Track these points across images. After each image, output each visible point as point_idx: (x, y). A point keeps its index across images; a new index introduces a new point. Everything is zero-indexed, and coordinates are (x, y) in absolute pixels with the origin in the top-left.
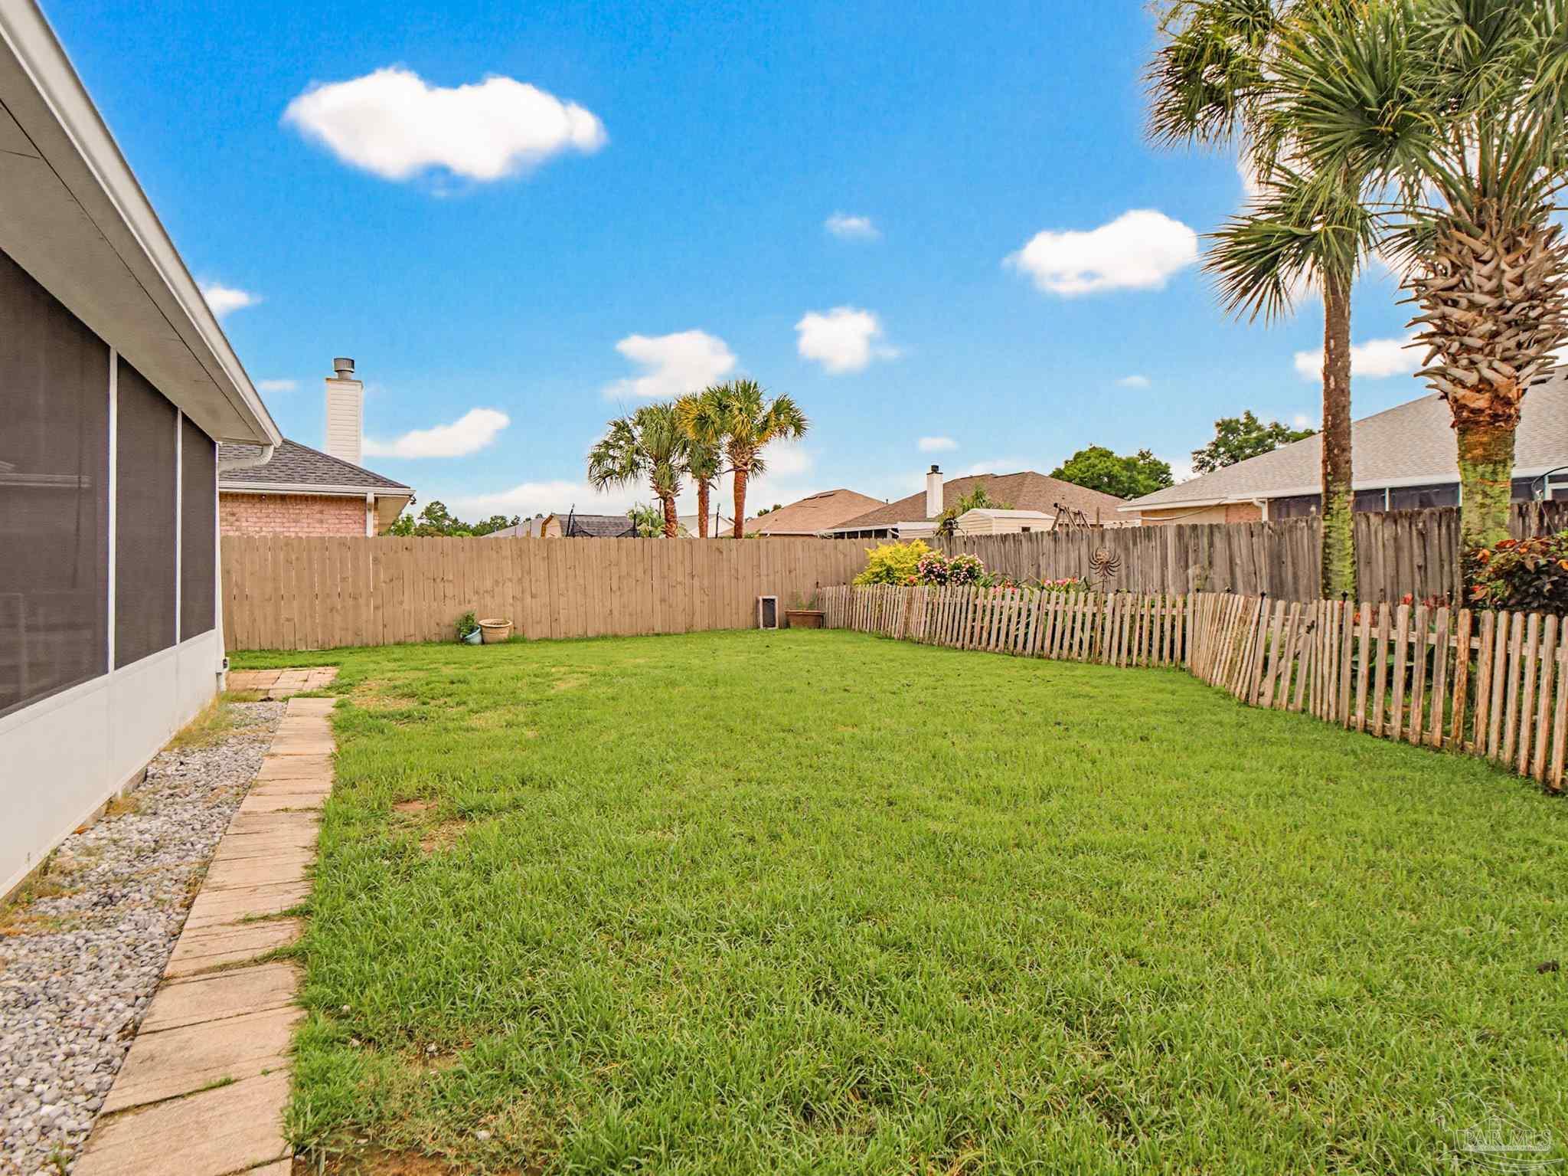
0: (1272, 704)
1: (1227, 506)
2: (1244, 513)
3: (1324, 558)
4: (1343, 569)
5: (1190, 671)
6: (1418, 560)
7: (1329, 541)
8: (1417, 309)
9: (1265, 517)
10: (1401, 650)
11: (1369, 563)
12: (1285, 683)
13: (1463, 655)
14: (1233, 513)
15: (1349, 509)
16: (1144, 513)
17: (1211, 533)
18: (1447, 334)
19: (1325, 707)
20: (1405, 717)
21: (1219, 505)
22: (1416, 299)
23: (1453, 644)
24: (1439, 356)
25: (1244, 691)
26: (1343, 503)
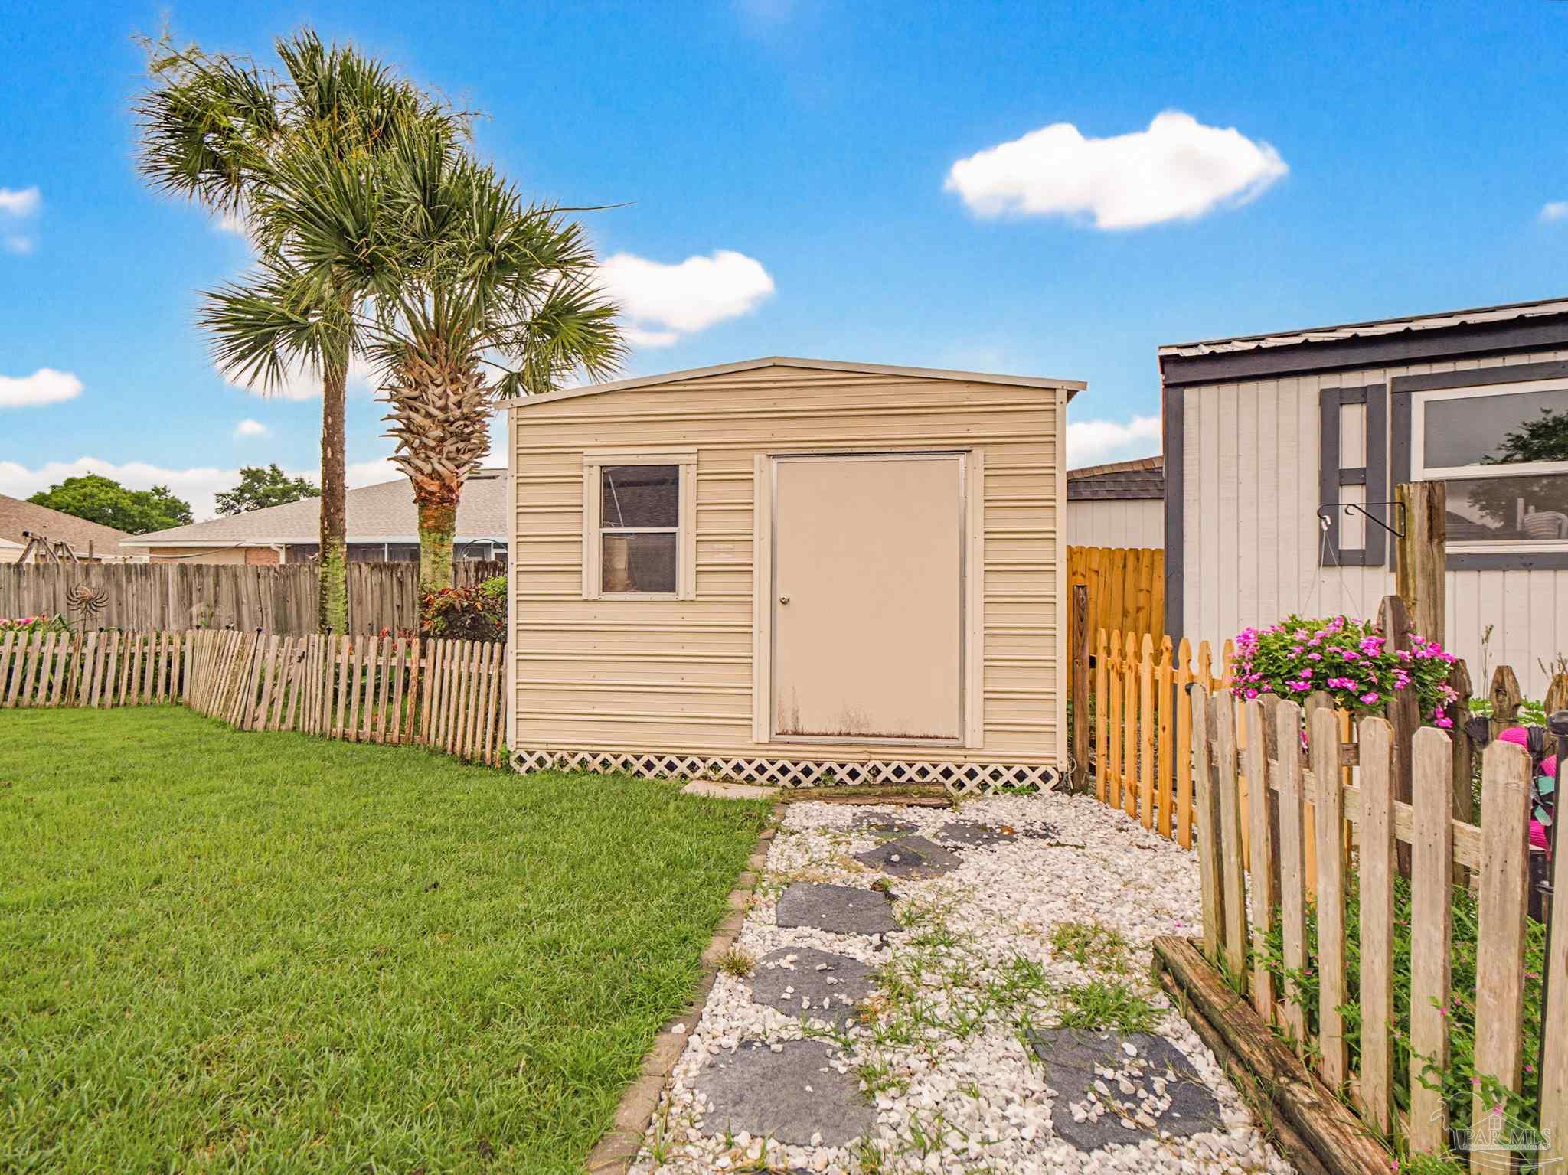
0: (265, 727)
1: (247, 549)
2: (263, 555)
3: (322, 599)
4: (336, 610)
5: (189, 706)
6: (397, 601)
7: (326, 584)
8: (391, 408)
9: (282, 561)
10: (372, 671)
11: (360, 602)
12: (278, 707)
13: (414, 672)
14: (252, 555)
15: (342, 559)
16: (152, 549)
17: (217, 575)
18: (411, 432)
19: (312, 723)
20: (374, 724)
21: (236, 547)
22: (388, 401)
23: (408, 665)
24: (406, 448)
25: (239, 720)
26: (338, 554)
